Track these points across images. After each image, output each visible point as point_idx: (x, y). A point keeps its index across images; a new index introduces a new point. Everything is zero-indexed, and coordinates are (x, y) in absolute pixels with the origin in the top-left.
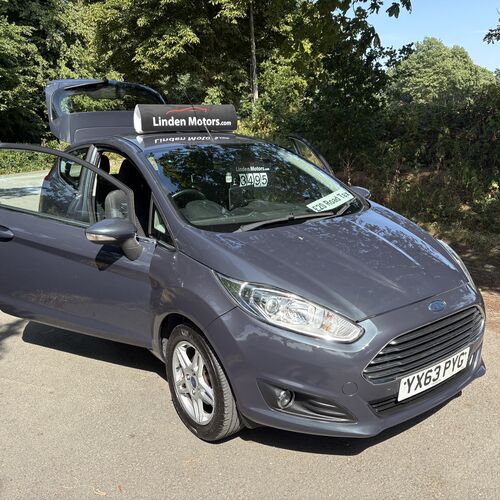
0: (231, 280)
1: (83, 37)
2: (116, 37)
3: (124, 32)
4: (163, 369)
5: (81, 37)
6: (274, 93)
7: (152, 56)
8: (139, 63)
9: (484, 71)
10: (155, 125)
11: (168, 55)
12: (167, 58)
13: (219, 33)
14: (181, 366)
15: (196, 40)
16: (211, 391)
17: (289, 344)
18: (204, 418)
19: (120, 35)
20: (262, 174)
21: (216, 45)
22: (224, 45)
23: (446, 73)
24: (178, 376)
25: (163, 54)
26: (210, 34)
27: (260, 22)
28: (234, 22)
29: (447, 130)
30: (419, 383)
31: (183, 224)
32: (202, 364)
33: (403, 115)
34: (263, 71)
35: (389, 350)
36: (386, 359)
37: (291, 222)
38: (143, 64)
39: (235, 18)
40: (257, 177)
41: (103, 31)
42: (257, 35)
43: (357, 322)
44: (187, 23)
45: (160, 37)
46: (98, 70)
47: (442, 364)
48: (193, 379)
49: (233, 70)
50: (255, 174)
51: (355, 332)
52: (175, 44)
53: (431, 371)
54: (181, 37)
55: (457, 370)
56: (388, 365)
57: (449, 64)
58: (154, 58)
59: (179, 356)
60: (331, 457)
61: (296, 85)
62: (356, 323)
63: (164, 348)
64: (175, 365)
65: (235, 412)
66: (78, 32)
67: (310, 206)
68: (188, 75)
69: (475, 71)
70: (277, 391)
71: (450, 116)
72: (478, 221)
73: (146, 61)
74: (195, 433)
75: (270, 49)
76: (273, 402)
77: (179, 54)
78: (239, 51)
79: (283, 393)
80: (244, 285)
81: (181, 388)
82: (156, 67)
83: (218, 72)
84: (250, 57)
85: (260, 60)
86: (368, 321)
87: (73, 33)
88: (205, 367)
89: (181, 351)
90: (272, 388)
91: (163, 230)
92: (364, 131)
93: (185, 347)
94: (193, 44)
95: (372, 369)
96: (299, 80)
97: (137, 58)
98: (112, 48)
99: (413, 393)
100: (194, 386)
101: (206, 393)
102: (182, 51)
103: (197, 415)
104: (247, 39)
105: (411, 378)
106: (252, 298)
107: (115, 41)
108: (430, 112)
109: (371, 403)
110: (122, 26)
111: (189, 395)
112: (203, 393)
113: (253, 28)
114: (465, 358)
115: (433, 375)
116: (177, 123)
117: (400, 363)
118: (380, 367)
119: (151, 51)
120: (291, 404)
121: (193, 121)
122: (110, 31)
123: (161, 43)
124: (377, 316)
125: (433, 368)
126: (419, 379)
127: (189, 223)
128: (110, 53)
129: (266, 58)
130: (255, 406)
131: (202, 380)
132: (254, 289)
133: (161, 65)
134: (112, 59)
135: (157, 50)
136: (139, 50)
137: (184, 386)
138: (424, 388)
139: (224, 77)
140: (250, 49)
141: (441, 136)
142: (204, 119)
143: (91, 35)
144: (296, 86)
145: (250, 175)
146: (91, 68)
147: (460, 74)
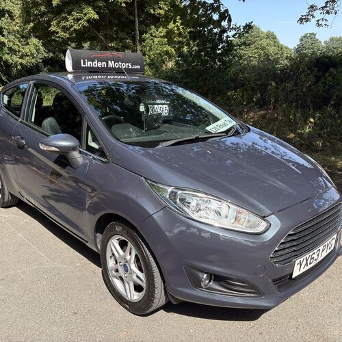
0: (159, 185)
1: (11, 13)
2: (36, 12)
3: (43, 8)
4: (97, 258)
5: (9, 13)
6: (153, 56)
7: (64, 27)
8: (54, 32)
9: (286, 48)
10: (83, 65)
11: (76, 27)
12: (75, 29)
13: (112, 12)
14: (113, 255)
15: (96, 17)
16: (142, 275)
17: (203, 234)
18: (136, 297)
19: (40, 11)
20: (165, 106)
21: (110, 21)
22: (116, 22)
23: (263, 48)
24: (111, 263)
25: (72, 26)
26: (106, 13)
27: (142, 7)
28: (124, 5)
29: (273, 84)
30: (307, 263)
31: (114, 141)
32: (134, 254)
33: (243, 73)
34: (144, 41)
35: (289, 239)
36: (287, 245)
37: (197, 140)
38: (57, 33)
39: (125, 2)
40: (162, 108)
41: (27, 7)
42: (139, 16)
43: (265, 217)
44: (89, 4)
45: (70, 13)
46: (23, 37)
47: (321, 248)
48: (125, 266)
49: (122, 40)
50: (160, 106)
51: (263, 225)
52: (81, 19)
53: (314, 253)
54: (85, 14)
55: (329, 251)
56: (288, 251)
57: (264, 42)
58: (65, 29)
59: (113, 247)
60: (237, 323)
61: (167, 51)
62: (263, 218)
63: (98, 241)
64: (109, 254)
65: (163, 292)
66: (7, 8)
67: (208, 128)
68: (89, 43)
69: (281, 48)
70: (200, 274)
71: (274, 74)
72: (302, 144)
73: (59, 30)
74: (126, 309)
75: (148, 26)
76: (197, 283)
77: (84, 27)
78: (127, 27)
79: (205, 276)
80: (170, 190)
81: (114, 272)
82: (67, 36)
83: (112, 41)
84: (134, 30)
85: (141, 33)
86: (273, 216)
87: (3, 9)
88: (136, 255)
89: (114, 243)
90: (197, 272)
91: (96, 147)
92: (218, 83)
93: (118, 240)
94: (94, 20)
95: (277, 254)
96: (169, 48)
97: (53, 28)
98: (34, 21)
99: (303, 270)
100: (127, 271)
101: (137, 277)
102: (86, 24)
103: (129, 294)
104: (132, 18)
105: (302, 259)
106: (178, 200)
107: (36, 15)
108: (260, 71)
109: (274, 281)
110: (41, 5)
111: (121, 278)
112: (135, 277)
113: (136, 11)
114: (333, 242)
115: (315, 256)
116: (99, 65)
117: (295, 248)
118: (282, 252)
119: (63, 24)
120: (211, 283)
121: (111, 64)
122: (32, 7)
123: (70, 18)
124: (278, 212)
125: (316, 251)
126: (307, 260)
127: (119, 140)
128: (32, 25)
129: (146, 32)
130: (182, 287)
131: (133, 267)
132: (180, 192)
133: (71, 34)
134: (33, 28)
135: (68, 23)
136: (54, 22)
137: (117, 271)
138: (310, 266)
139: (116, 44)
140: (135, 26)
141: (270, 87)
142: (120, 63)
143: (17, 10)
144: (167, 53)
145: (156, 106)
146: (18, 35)
147: (272, 50)
